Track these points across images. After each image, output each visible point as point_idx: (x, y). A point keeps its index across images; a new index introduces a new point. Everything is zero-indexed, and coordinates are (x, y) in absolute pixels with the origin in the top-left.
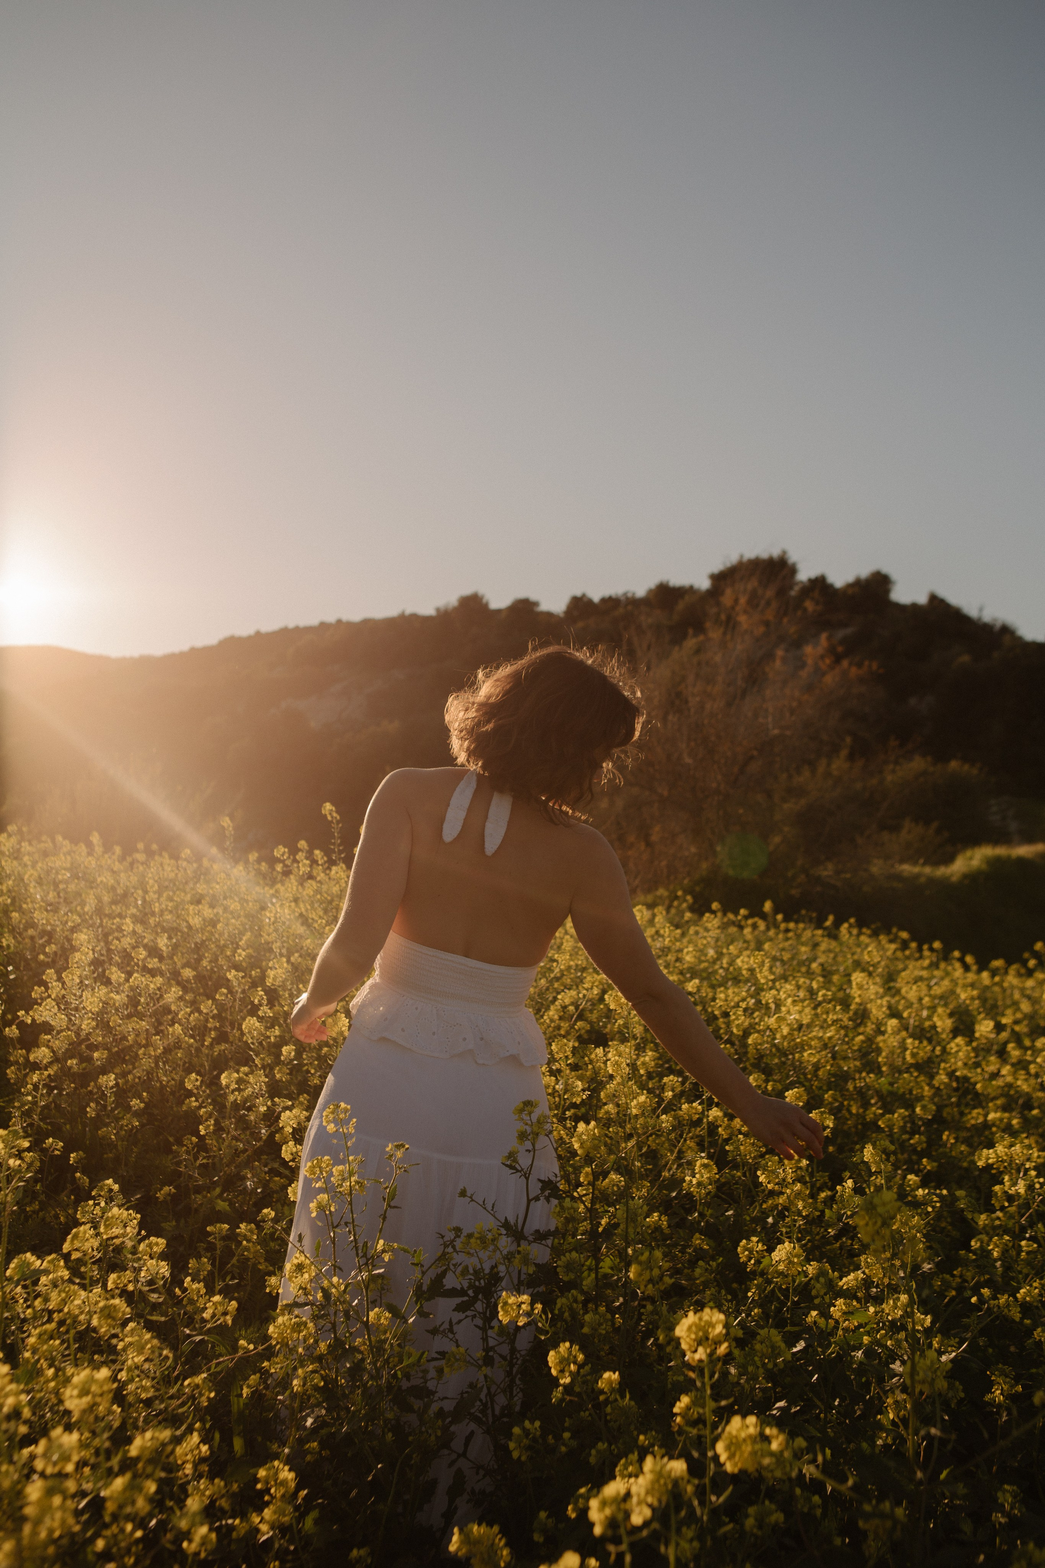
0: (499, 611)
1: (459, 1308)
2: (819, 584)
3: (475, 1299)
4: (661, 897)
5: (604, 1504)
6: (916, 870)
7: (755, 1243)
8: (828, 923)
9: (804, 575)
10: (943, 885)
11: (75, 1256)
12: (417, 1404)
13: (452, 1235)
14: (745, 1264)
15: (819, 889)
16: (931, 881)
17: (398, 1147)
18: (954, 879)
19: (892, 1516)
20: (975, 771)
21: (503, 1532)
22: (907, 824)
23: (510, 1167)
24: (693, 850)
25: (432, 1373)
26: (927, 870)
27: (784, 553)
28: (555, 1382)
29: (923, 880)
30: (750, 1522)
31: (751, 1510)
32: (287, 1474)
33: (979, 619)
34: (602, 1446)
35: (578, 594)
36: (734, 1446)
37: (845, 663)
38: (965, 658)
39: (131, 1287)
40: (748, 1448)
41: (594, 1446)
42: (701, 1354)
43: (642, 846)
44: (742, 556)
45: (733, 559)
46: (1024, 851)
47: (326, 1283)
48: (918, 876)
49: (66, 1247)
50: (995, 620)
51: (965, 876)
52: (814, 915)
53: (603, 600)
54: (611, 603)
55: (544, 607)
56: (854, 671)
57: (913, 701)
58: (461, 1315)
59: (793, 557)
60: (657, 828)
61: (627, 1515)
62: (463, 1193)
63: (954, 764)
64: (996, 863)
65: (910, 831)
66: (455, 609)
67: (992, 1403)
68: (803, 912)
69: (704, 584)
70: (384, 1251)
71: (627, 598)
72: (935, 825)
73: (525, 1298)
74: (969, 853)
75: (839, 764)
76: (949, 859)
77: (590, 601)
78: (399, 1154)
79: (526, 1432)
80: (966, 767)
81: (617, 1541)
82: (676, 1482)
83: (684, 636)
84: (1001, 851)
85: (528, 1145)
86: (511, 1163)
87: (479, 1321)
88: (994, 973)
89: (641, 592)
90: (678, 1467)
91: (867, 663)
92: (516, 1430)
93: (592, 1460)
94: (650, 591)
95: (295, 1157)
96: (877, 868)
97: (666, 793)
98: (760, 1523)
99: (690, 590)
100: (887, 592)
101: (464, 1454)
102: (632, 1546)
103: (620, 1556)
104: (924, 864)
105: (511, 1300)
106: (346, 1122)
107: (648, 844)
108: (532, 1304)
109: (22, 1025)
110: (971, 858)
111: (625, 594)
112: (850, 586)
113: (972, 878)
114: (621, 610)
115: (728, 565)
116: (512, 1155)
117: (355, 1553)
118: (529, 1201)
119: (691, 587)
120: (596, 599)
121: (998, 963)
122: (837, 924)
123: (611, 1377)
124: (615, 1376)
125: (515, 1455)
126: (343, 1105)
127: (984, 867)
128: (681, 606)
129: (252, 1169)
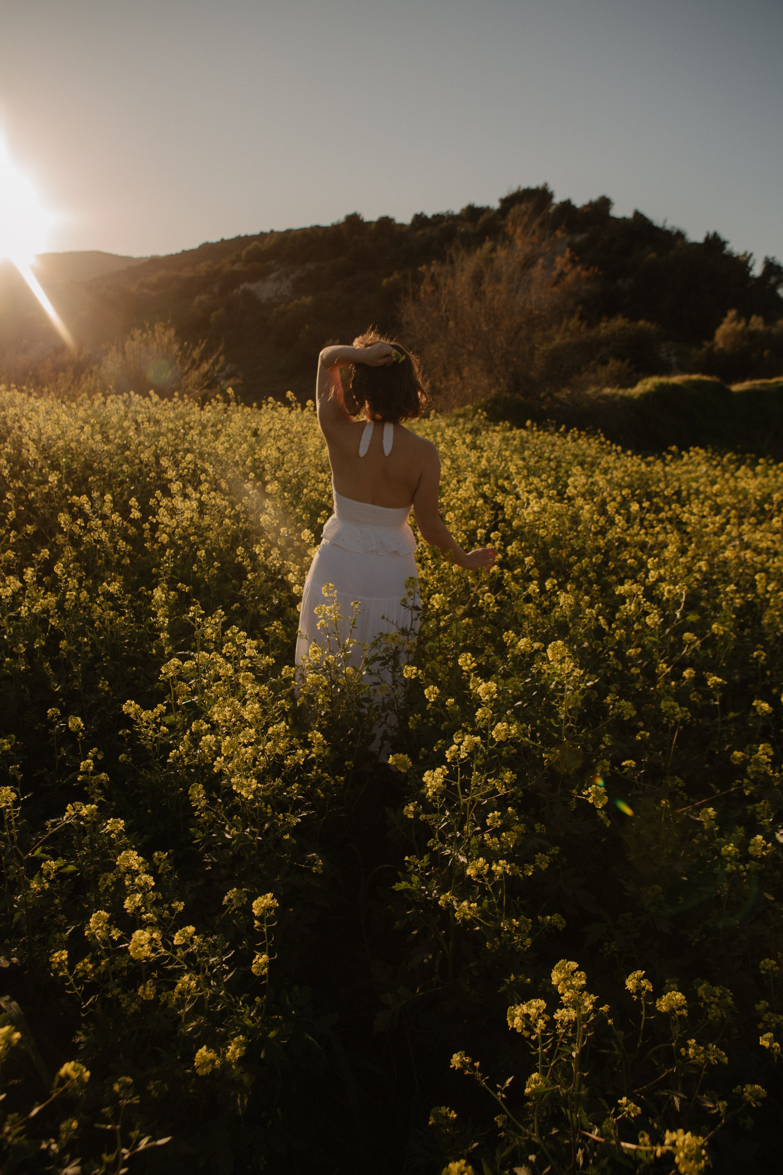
0: (370, 223)
1: (382, 665)
2: (567, 205)
3: (389, 660)
4: (469, 410)
5: (451, 752)
6: (614, 391)
7: (511, 634)
8: (562, 429)
9: (557, 200)
10: (629, 400)
11: (228, 654)
12: (366, 705)
13: (379, 636)
14: (506, 643)
15: (558, 406)
16: (622, 398)
17: (356, 603)
18: (636, 397)
19: (555, 753)
20: (653, 327)
21: (409, 756)
22: (612, 361)
23: (404, 605)
24: (486, 381)
25: (372, 693)
26: (621, 392)
27: (546, 184)
28: (427, 701)
29: (617, 398)
30: (504, 753)
31: (505, 749)
32: (319, 735)
33: (664, 227)
34: (446, 723)
35: (419, 212)
36: (498, 732)
37: (579, 268)
38: (653, 255)
39: (250, 665)
40: (503, 733)
41: (442, 723)
42: (487, 697)
43: (458, 380)
44: (519, 187)
45: (514, 189)
46: (676, 379)
47: (327, 659)
48: (614, 395)
49: (224, 651)
50: (673, 228)
51: (642, 395)
52: (554, 422)
53: (435, 217)
54: (439, 218)
55: (398, 220)
56: (584, 274)
57: (620, 282)
58: (383, 667)
59: (551, 188)
60: (466, 369)
61: (459, 755)
62: (383, 618)
63: (641, 323)
64: (661, 387)
65: (613, 365)
66: (343, 224)
67: (606, 703)
68: (548, 420)
69: (496, 205)
70: (349, 643)
71: (449, 215)
72: (628, 361)
73: (414, 668)
74: (645, 381)
75: (574, 323)
76: (633, 385)
77: (426, 217)
78: (356, 606)
79: (415, 718)
80: (648, 325)
81: (455, 763)
82: (476, 744)
83: (483, 241)
84: (664, 380)
85: (412, 597)
86: (404, 603)
87: (390, 670)
88: (648, 464)
89: (457, 211)
90: (478, 739)
91: (592, 268)
92: (411, 718)
93: (442, 728)
94: (463, 210)
95: (300, 592)
96: (591, 390)
97: (471, 348)
98: (508, 753)
99: (487, 210)
100: (608, 210)
101: (385, 723)
102: (461, 766)
103: (456, 768)
104: (619, 388)
105: (409, 668)
106: (333, 592)
107: (461, 378)
108: (417, 670)
109: (151, 523)
110: (646, 384)
111: (447, 212)
112: (585, 207)
113: (646, 396)
114: (444, 224)
115: (511, 193)
116: (404, 600)
117: (347, 763)
118: (412, 620)
119: (488, 208)
120: (429, 215)
121: (650, 459)
122: (567, 431)
123: (451, 700)
124: (453, 700)
125: (411, 727)
126: (330, 585)
127: (653, 390)
128: (482, 220)
129: (275, 594)
